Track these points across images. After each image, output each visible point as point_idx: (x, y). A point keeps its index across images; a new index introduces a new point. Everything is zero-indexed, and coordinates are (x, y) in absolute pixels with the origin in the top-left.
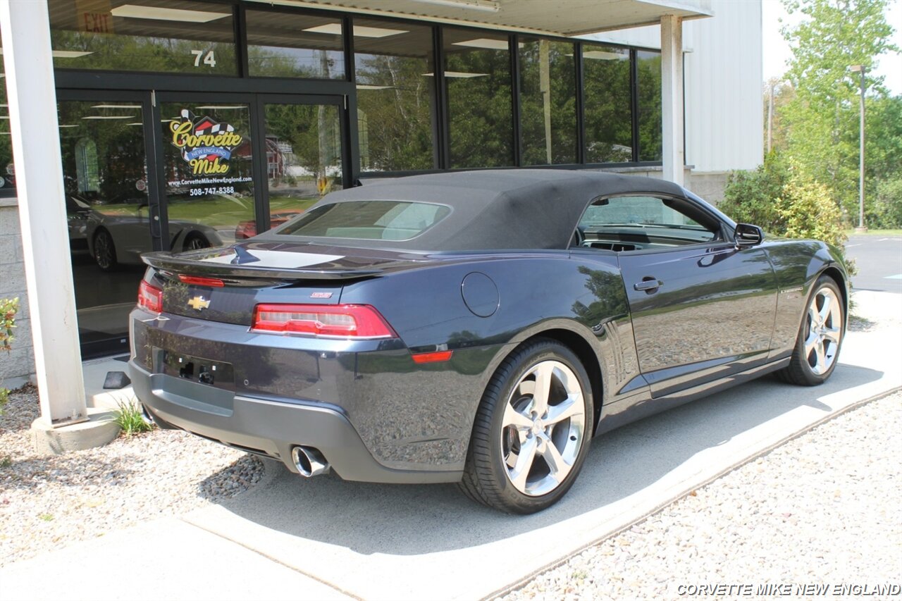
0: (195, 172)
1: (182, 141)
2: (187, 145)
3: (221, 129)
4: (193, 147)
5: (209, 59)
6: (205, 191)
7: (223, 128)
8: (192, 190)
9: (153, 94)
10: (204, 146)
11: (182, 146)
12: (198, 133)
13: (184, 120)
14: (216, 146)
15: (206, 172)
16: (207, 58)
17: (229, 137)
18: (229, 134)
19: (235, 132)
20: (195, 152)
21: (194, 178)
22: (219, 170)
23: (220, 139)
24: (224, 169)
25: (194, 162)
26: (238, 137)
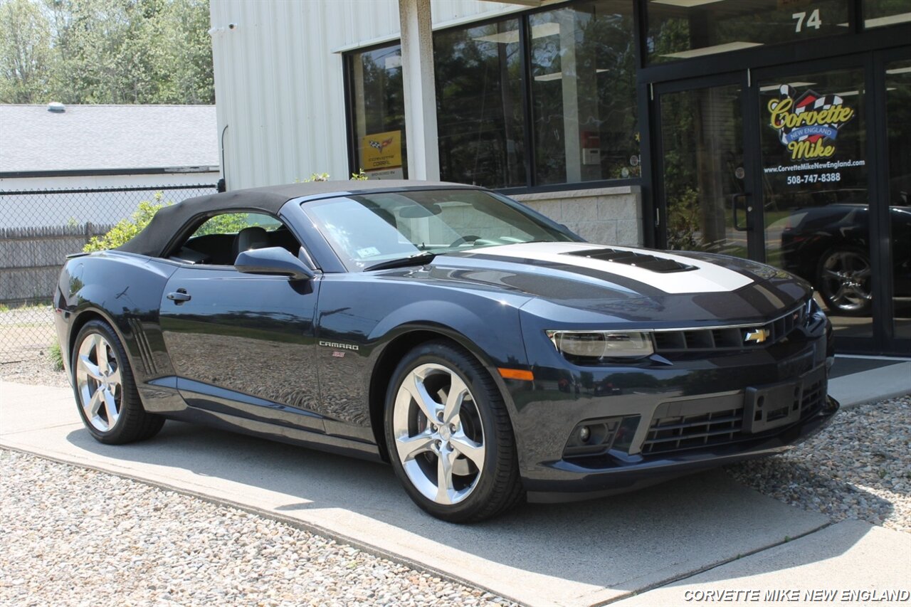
0: (794, 157)
1: (780, 121)
2: (785, 126)
3: (826, 103)
4: (793, 127)
5: (813, 20)
6: (805, 179)
7: (829, 101)
8: (789, 178)
9: (749, 73)
10: (805, 125)
11: (780, 128)
12: (799, 110)
13: (784, 97)
14: (819, 125)
15: (807, 156)
16: (811, 18)
17: (835, 111)
18: (836, 107)
19: (844, 106)
21: (792, 164)
22: (822, 152)
23: (824, 116)
24: (829, 151)
25: (793, 145)
26: (848, 109)
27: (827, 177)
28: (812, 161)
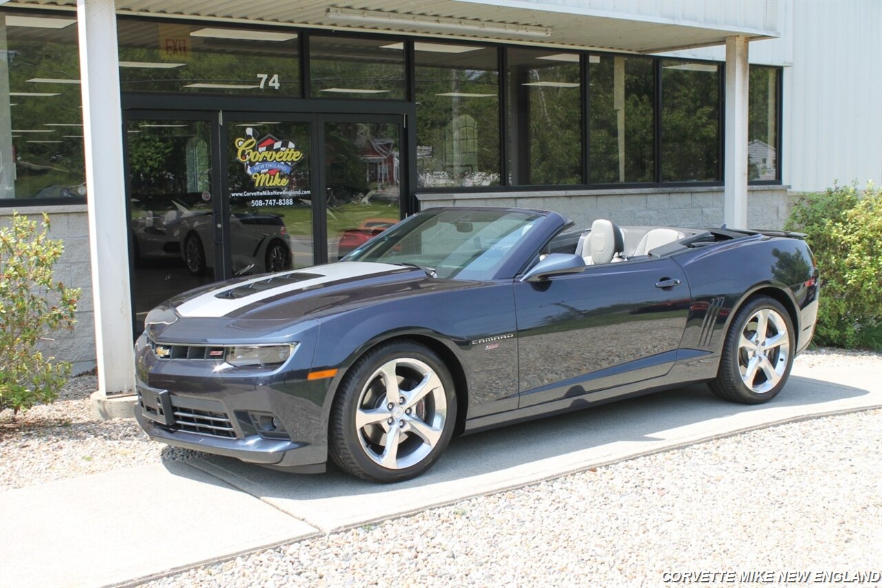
0: (257, 185)
1: (246, 156)
2: (250, 160)
3: (282, 146)
4: (256, 162)
5: (274, 82)
6: (266, 202)
7: (285, 145)
8: (253, 201)
9: (221, 114)
10: (266, 161)
11: (245, 161)
12: (261, 149)
13: (249, 137)
14: (277, 162)
15: (268, 185)
16: (272, 80)
17: (290, 153)
18: (290, 150)
19: (296, 149)
20: (258, 166)
21: (255, 191)
22: (280, 183)
23: (281, 155)
24: (285, 182)
25: (256, 176)
26: (299, 153)
27: (283, 202)
28: (271, 190)
